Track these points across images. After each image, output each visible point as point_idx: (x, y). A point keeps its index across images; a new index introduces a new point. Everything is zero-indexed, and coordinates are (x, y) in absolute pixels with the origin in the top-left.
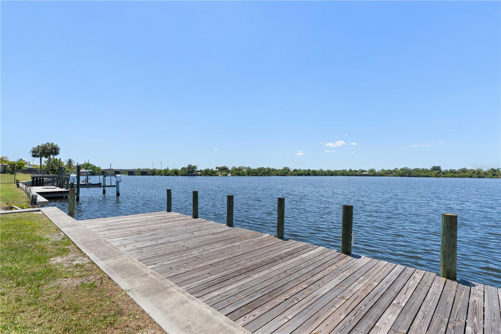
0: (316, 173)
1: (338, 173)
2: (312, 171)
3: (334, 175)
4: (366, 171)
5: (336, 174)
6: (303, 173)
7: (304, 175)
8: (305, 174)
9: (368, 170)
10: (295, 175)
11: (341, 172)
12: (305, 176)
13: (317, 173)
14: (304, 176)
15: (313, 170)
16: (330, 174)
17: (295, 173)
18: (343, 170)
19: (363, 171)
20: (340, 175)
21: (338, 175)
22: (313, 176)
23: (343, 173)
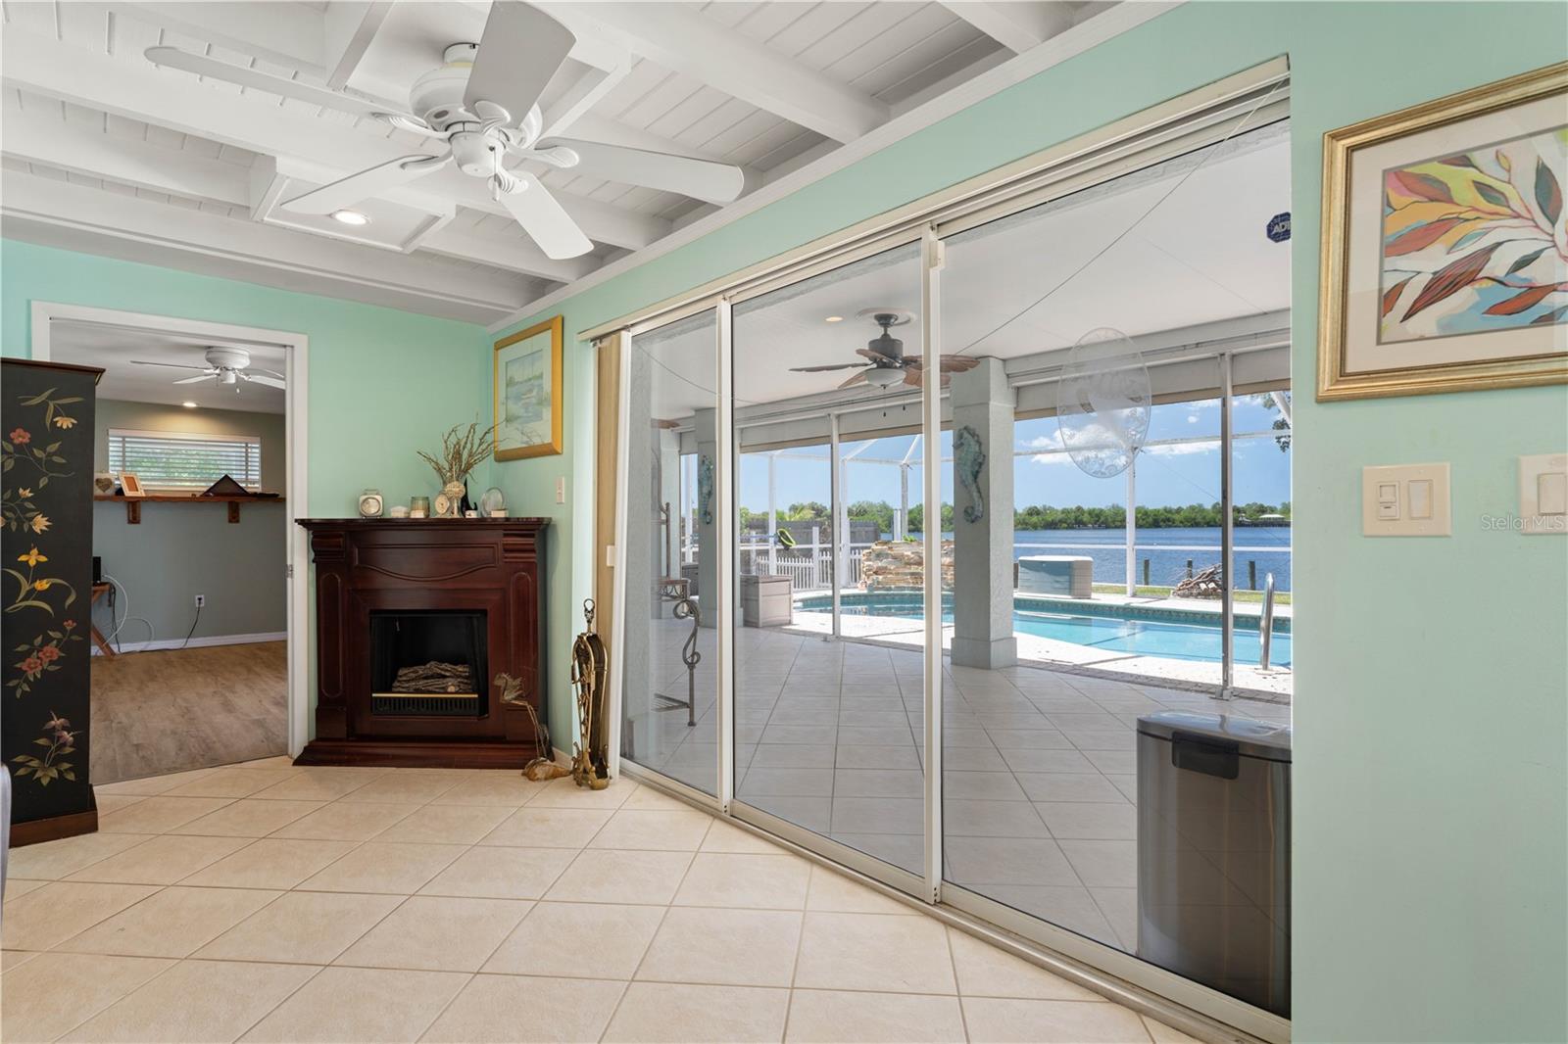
0: (1102, 519)
1: (1176, 517)
2: (1091, 512)
3: (1161, 524)
4: (1273, 510)
5: (1168, 520)
6: (1061, 521)
7: (1065, 525)
8: (1069, 521)
9: (1279, 507)
10: (1035, 527)
11: (1187, 514)
12: (1067, 528)
13: (1107, 519)
14: (1064, 528)
15: (1094, 510)
16: (1150, 520)
17: (1035, 519)
18: (1192, 508)
19: (1263, 510)
20: (1181, 522)
21: (1177, 523)
22: (1094, 528)
23: (1193, 516)
